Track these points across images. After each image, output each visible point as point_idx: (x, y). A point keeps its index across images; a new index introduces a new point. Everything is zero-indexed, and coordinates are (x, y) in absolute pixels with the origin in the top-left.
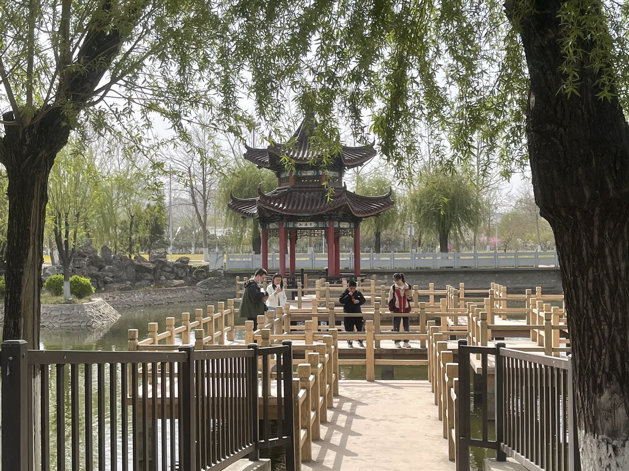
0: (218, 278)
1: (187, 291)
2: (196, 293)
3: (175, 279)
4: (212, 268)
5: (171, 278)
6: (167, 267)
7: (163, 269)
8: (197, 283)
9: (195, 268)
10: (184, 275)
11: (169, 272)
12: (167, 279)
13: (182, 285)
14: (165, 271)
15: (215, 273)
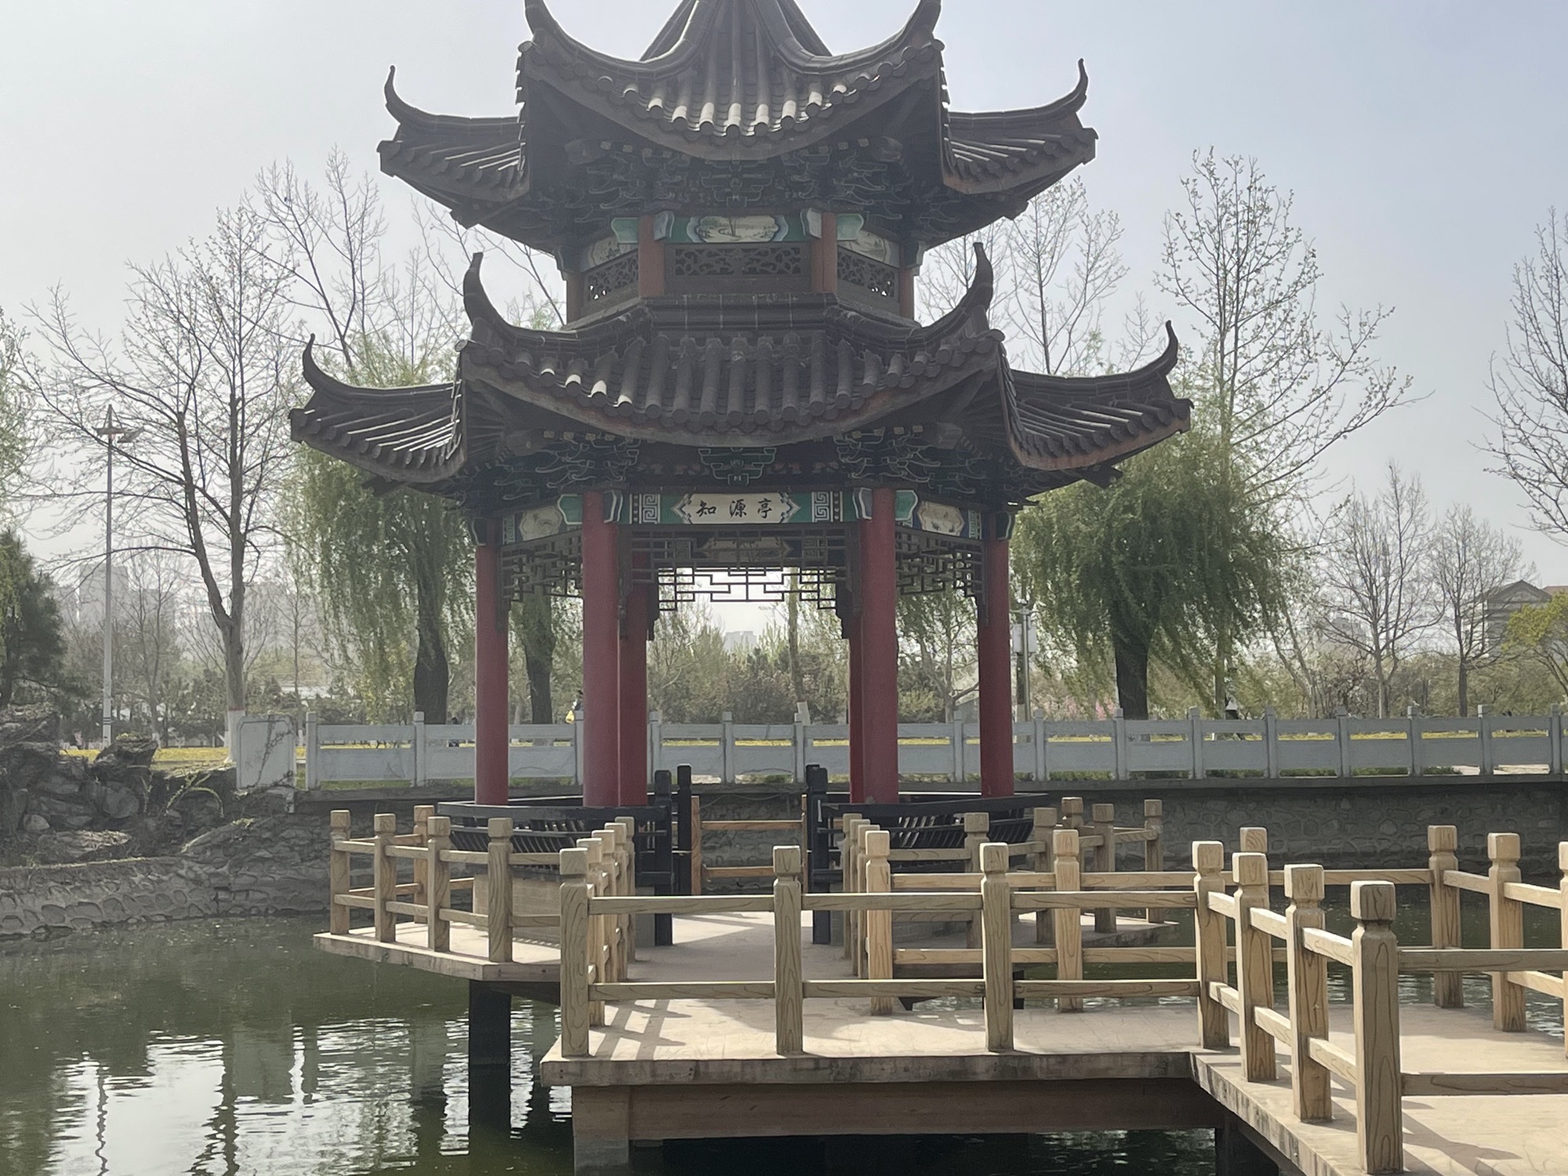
0: (269, 821)
1: (138, 878)
2: (179, 884)
3: (92, 826)
4: (246, 780)
5: (74, 821)
6: (59, 780)
7: (41, 784)
8: (181, 842)
9: (177, 782)
10: (131, 808)
11: (69, 798)
12: (56, 824)
13: (116, 851)
14: (49, 794)
15: (260, 801)
